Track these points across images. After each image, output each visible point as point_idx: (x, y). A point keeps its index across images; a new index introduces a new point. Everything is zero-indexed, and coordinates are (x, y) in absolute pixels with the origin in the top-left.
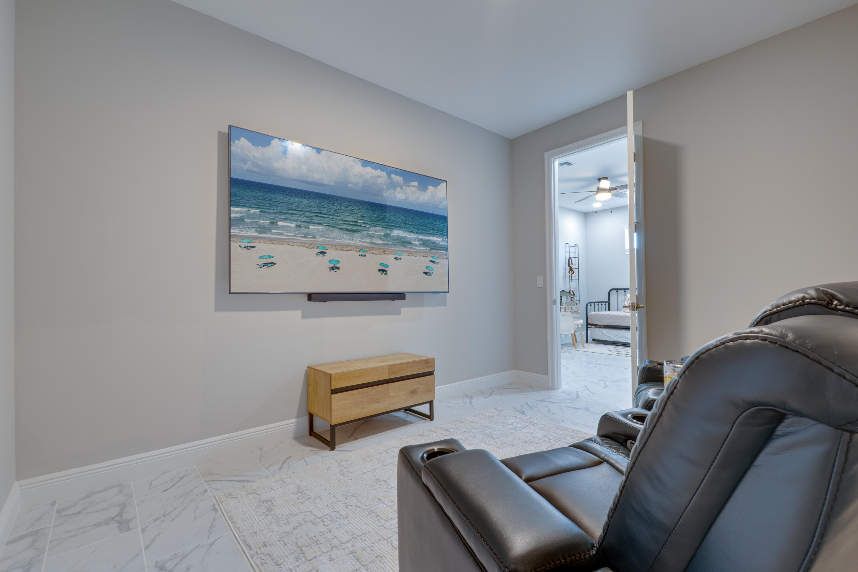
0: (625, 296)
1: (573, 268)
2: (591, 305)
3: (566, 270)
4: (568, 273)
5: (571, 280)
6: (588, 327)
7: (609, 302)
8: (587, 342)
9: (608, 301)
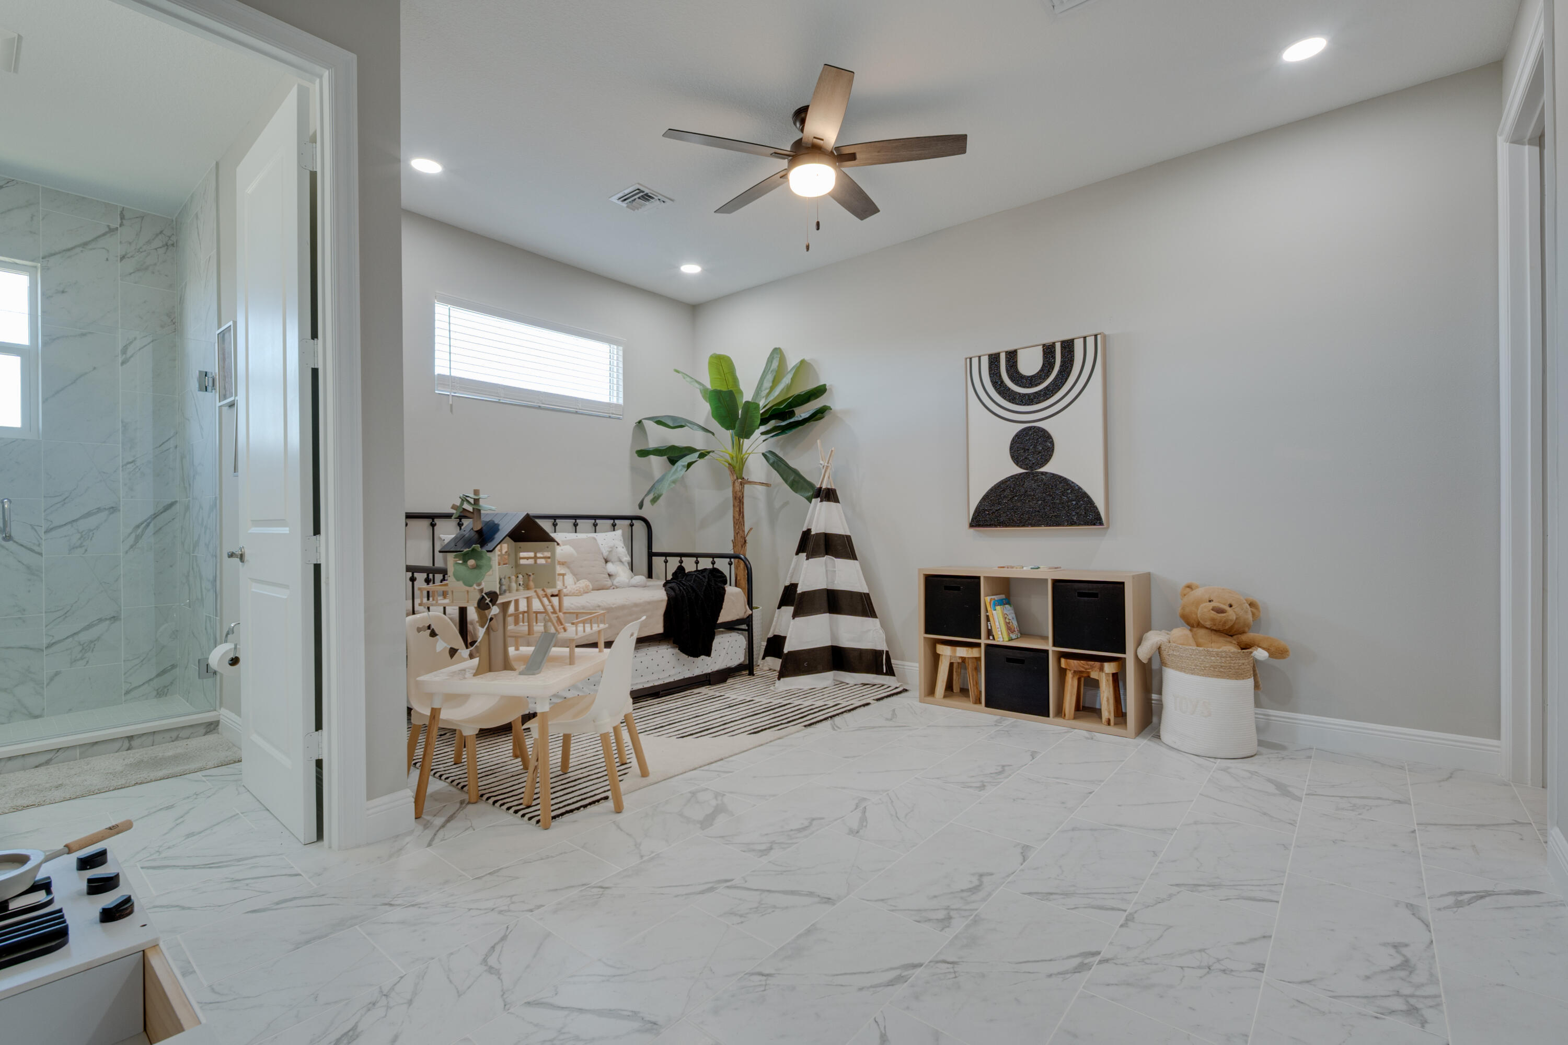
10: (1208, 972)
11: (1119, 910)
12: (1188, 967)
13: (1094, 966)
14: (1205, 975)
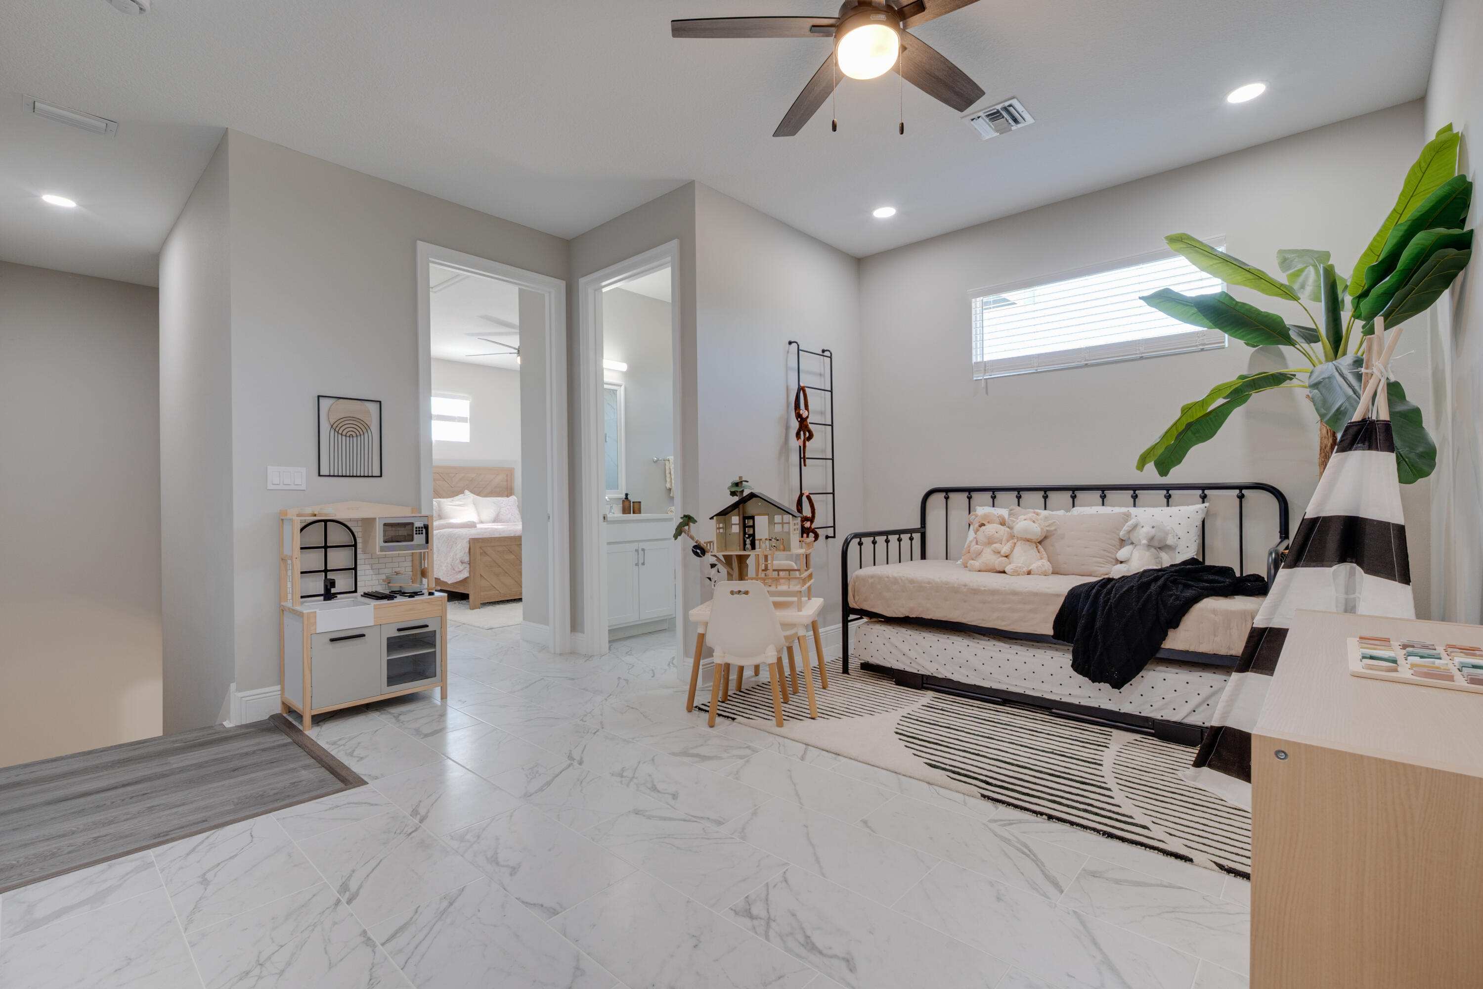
0: (970, 513)
1: (809, 421)
2: (860, 544)
3: (787, 428)
4: (796, 439)
5: (802, 460)
6: (849, 618)
7: (922, 530)
8: (846, 670)
9: (919, 526)
10: (258, 961)
11: (387, 941)
12: (277, 951)
13: (339, 896)
14: (259, 957)
